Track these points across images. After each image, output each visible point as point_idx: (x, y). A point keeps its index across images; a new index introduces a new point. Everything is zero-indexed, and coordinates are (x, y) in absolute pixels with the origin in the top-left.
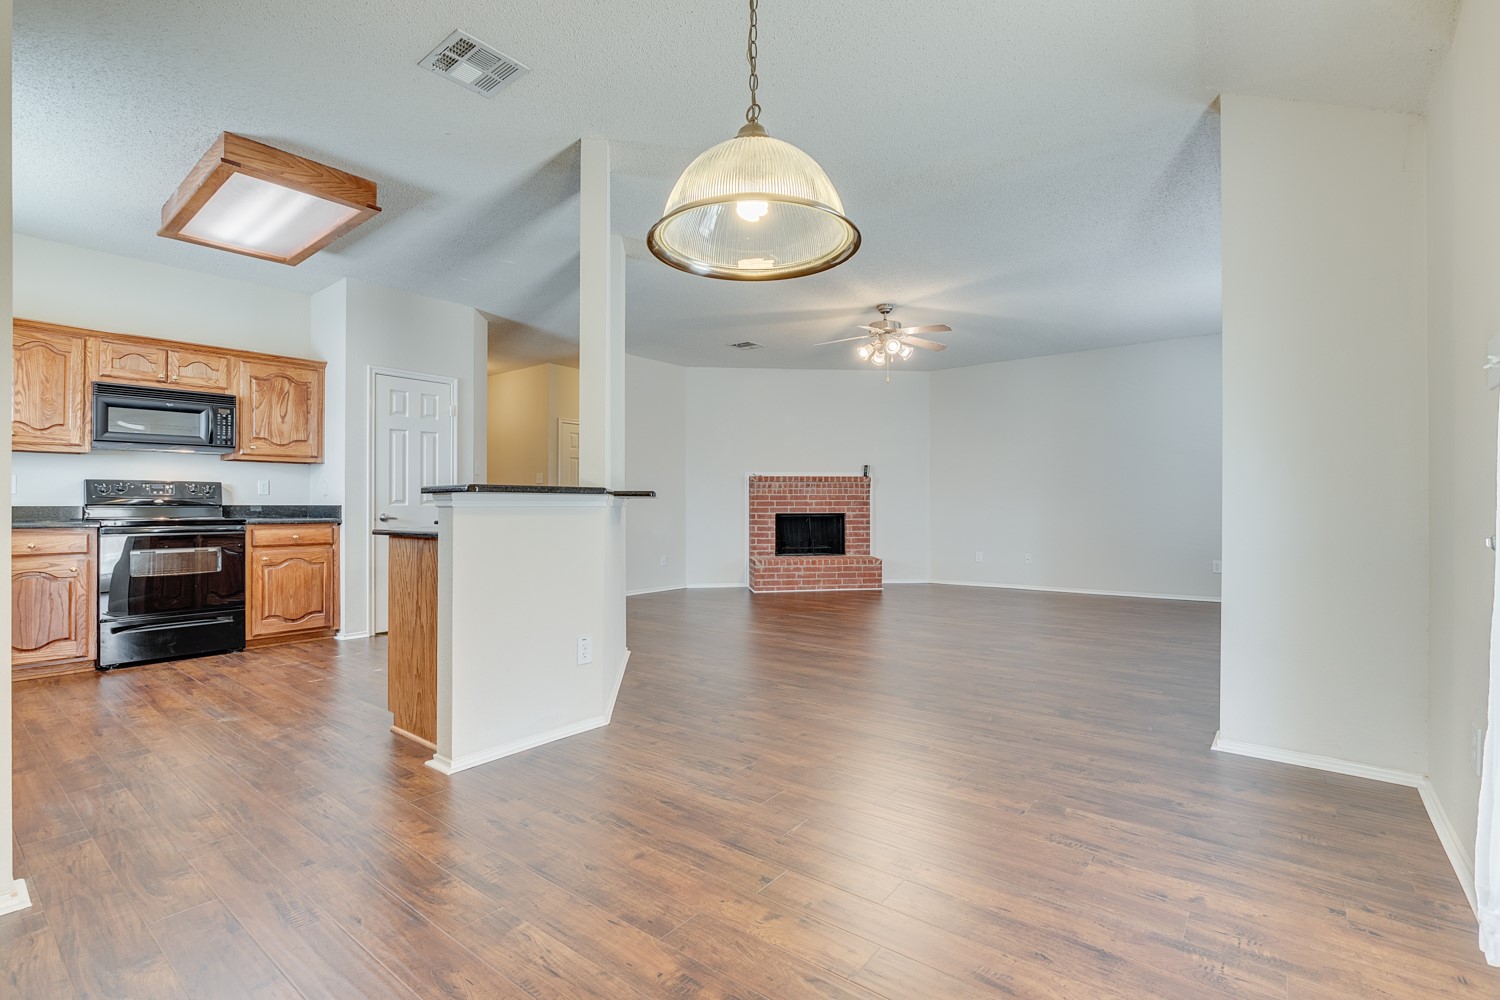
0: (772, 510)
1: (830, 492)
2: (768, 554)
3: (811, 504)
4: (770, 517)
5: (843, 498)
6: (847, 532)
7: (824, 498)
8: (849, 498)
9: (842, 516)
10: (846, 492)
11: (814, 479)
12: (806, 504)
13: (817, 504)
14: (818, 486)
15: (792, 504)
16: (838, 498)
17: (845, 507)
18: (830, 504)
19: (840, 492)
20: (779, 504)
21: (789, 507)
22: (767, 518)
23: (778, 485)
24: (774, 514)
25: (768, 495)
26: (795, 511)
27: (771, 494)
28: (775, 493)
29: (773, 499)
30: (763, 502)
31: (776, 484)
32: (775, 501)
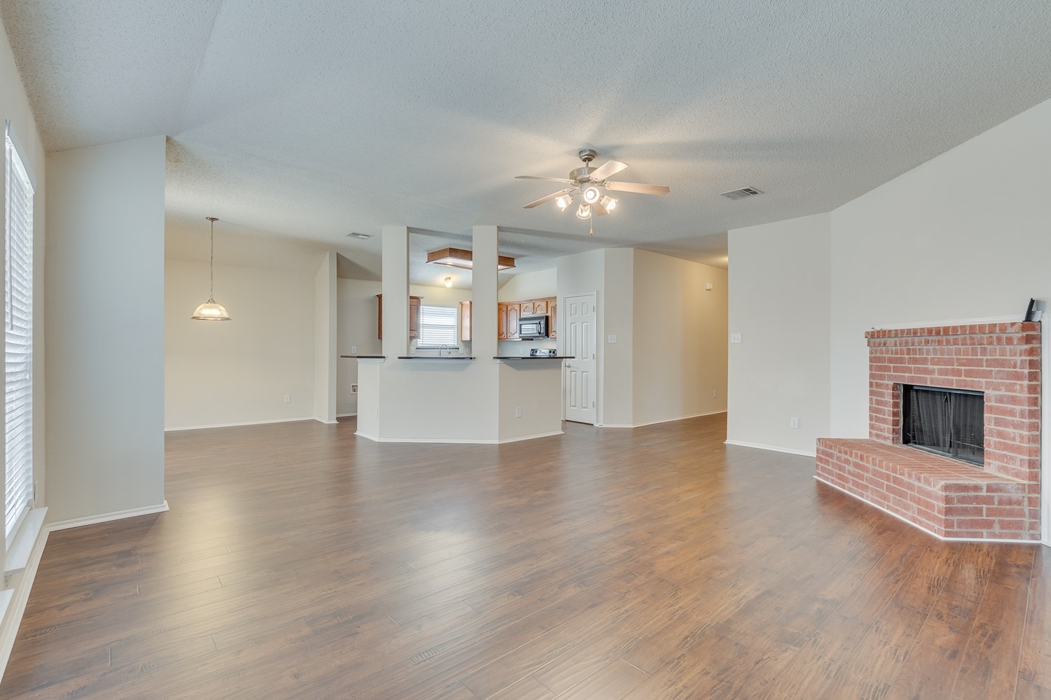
0: (890, 377)
1: (958, 352)
2: (885, 438)
3: (932, 372)
4: (887, 387)
5: (979, 362)
6: (987, 427)
7: (950, 362)
8: (989, 363)
9: (978, 398)
10: (984, 352)
11: (930, 331)
12: (926, 371)
13: (941, 372)
14: (940, 342)
15: (909, 370)
16: (970, 362)
17: (983, 380)
18: (958, 373)
19: (974, 352)
20: (896, 369)
21: (907, 375)
22: (884, 389)
23: (893, 342)
24: (891, 383)
25: (885, 357)
26: (913, 382)
27: (889, 356)
28: (892, 354)
29: (891, 363)
30: (881, 366)
31: (891, 341)
32: (892, 365)
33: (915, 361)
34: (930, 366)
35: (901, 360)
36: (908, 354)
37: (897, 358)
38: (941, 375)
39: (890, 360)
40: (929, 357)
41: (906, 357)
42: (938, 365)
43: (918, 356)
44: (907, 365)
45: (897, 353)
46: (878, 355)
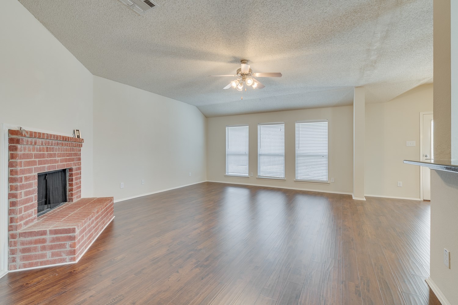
0: (36, 170)
1: (67, 150)
3: (58, 161)
4: (34, 177)
5: (72, 155)
7: (64, 155)
13: (61, 161)
14: (62, 145)
15: (47, 162)
17: (72, 162)
18: (67, 160)
19: (71, 150)
20: (40, 163)
21: (46, 165)
22: (32, 180)
23: (41, 143)
24: (36, 174)
25: (32, 154)
26: (50, 169)
27: (35, 153)
28: (37, 151)
29: (37, 158)
30: (29, 161)
31: (39, 141)
32: (37, 160)
33: (50, 156)
34: (57, 158)
35: (43, 156)
36: (47, 151)
37: (41, 154)
38: (61, 163)
39: (36, 156)
40: (57, 153)
41: (46, 153)
42: (60, 157)
43: (52, 152)
44: (46, 159)
45: (40, 151)
46: (27, 152)
